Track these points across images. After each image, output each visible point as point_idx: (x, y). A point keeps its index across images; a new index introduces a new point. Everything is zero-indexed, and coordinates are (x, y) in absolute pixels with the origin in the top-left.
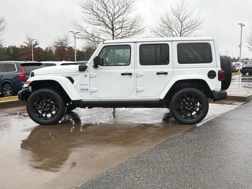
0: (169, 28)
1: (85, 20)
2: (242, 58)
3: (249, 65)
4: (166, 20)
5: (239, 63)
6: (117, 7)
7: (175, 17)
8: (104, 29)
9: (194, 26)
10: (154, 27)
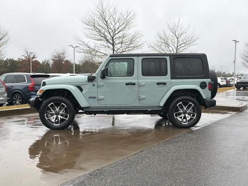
0: (166, 43)
1: (87, 36)
2: (236, 74)
3: (243, 80)
4: (163, 36)
5: (233, 78)
6: (118, 24)
7: (171, 33)
8: (105, 44)
9: (190, 42)
10: (151, 43)
